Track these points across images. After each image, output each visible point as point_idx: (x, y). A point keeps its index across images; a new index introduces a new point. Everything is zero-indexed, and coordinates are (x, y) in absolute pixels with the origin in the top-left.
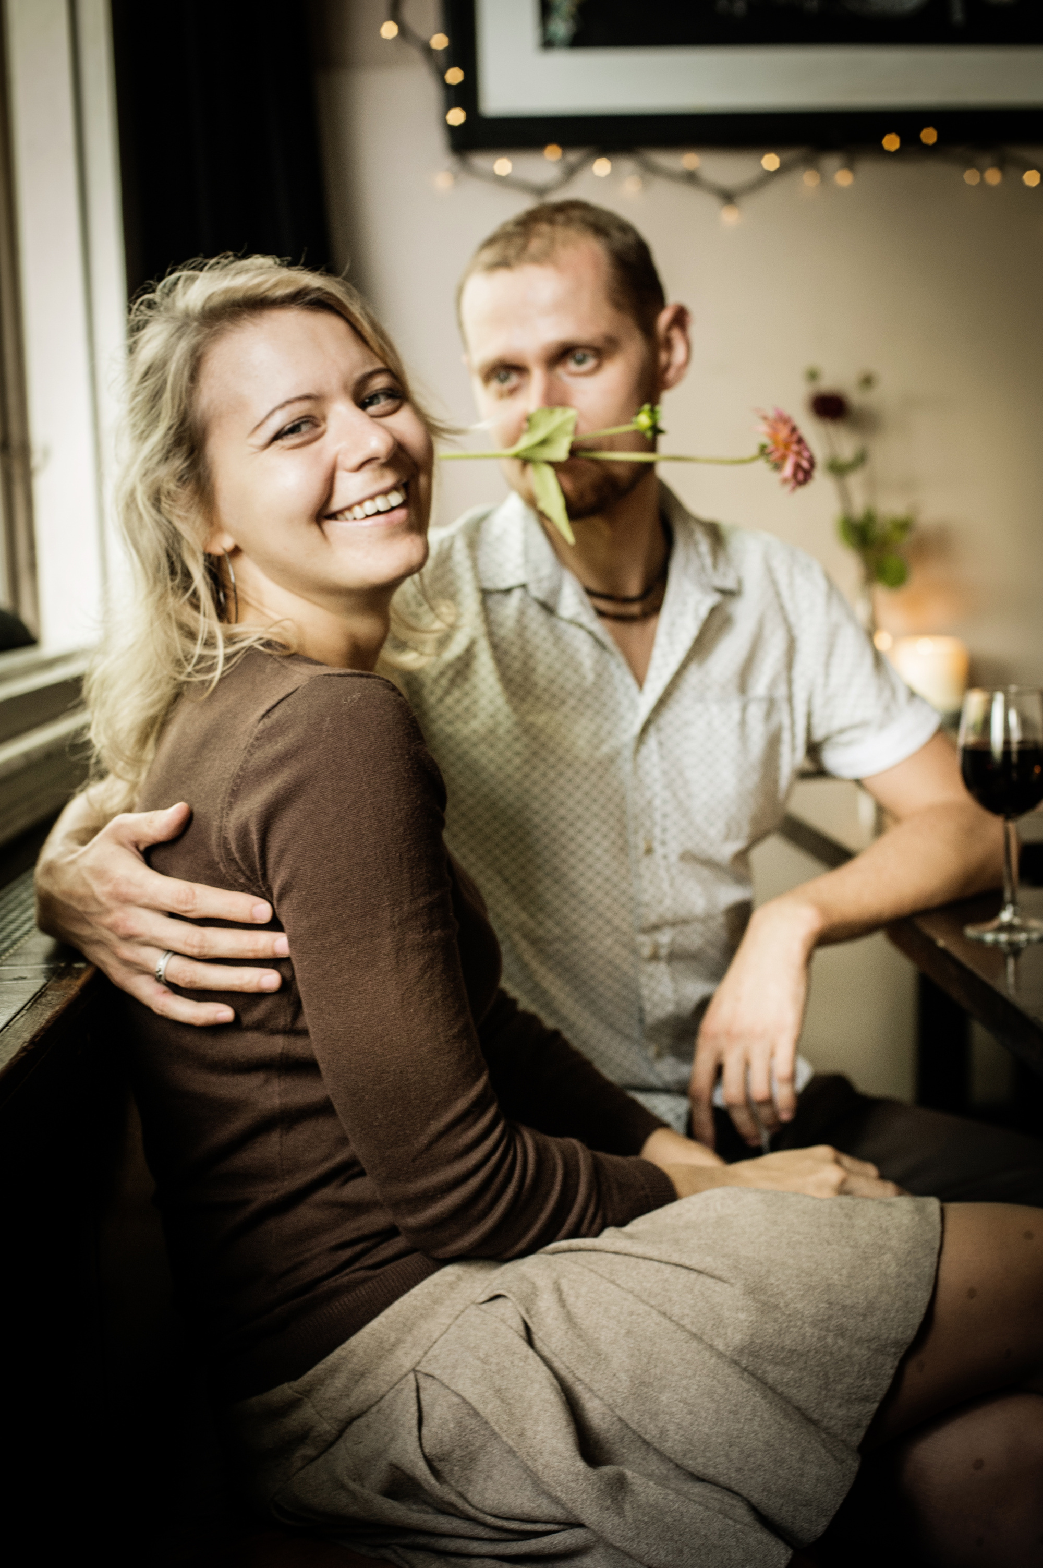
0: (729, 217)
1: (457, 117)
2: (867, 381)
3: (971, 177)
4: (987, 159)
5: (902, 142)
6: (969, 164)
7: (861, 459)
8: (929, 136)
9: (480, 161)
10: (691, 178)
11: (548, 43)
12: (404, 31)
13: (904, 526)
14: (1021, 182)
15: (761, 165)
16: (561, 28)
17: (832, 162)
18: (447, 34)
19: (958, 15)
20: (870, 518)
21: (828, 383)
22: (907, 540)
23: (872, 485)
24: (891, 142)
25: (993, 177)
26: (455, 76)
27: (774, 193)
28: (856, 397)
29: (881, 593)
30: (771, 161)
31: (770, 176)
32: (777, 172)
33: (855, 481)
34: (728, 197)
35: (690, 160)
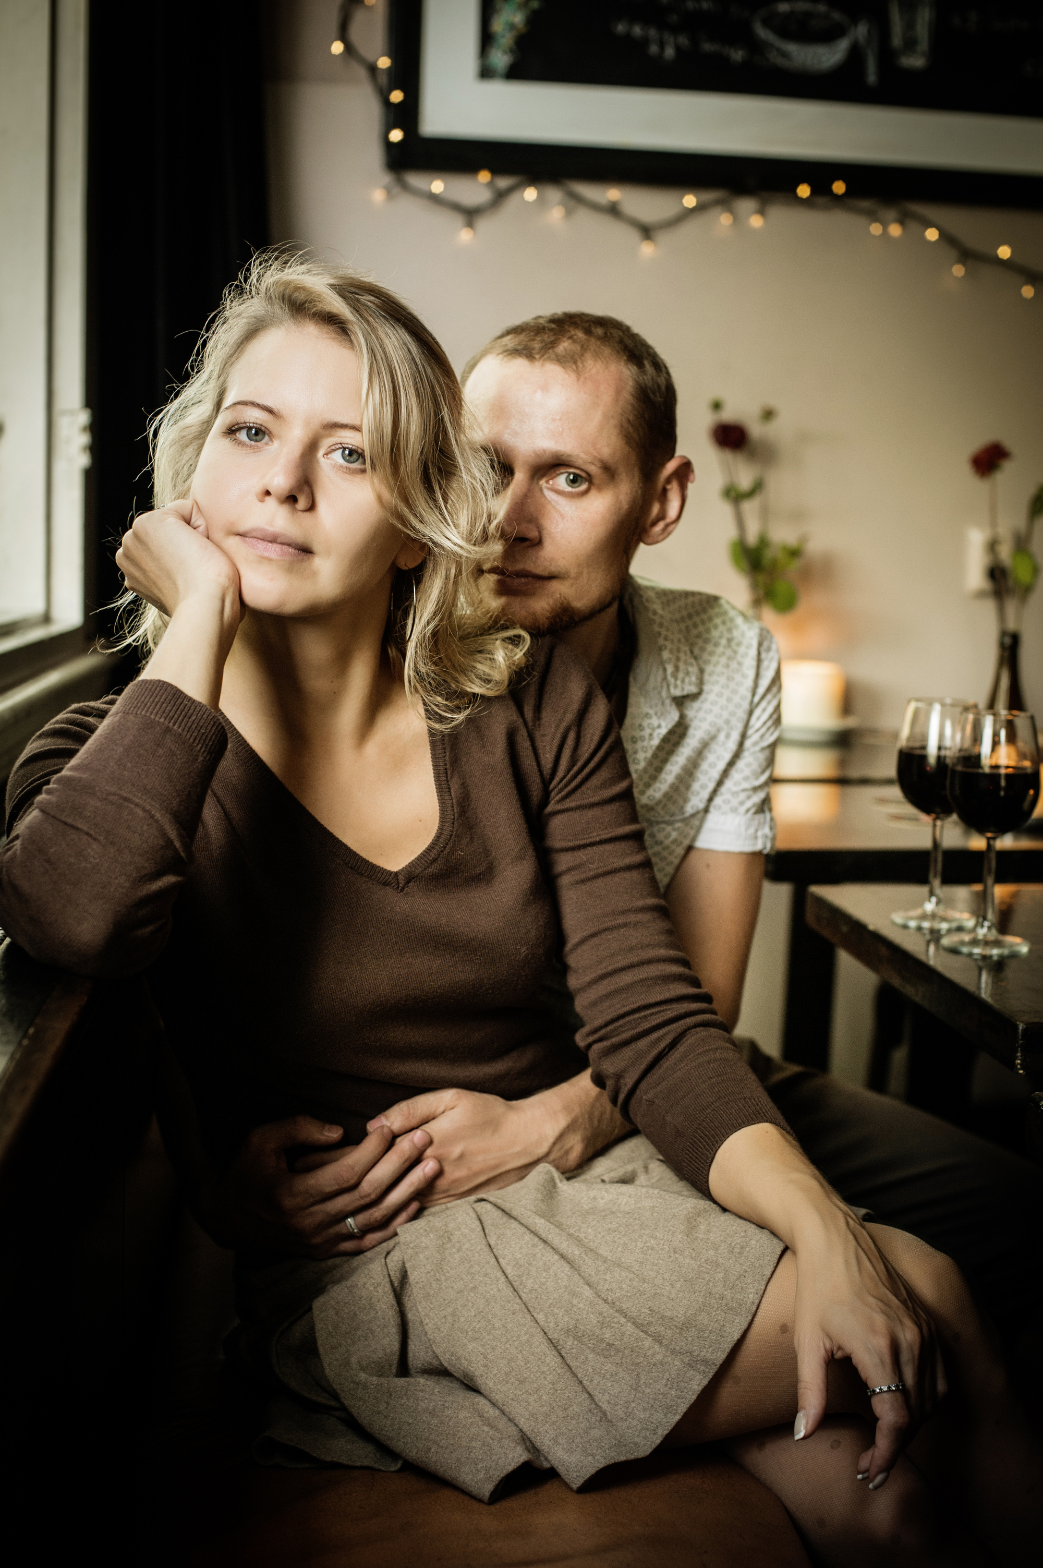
0: (647, 249)
1: (396, 135)
2: (768, 415)
3: (876, 229)
4: (891, 214)
5: (813, 192)
6: (873, 216)
7: (757, 488)
8: (839, 187)
9: (415, 180)
10: (613, 210)
11: (486, 73)
12: (349, 49)
13: (795, 553)
14: (924, 238)
15: (682, 204)
16: (500, 59)
17: (746, 205)
18: (390, 56)
19: (872, 77)
20: (763, 542)
21: (729, 415)
22: (794, 566)
23: (765, 514)
24: (804, 191)
25: (895, 230)
26: (397, 96)
27: (690, 229)
28: (756, 430)
29: (769, 616)
30: (690, 201)
31: (689, 213)
32: (693, 211)
33: (750, 508)
34: (647, 231)
35: (613, 194)
